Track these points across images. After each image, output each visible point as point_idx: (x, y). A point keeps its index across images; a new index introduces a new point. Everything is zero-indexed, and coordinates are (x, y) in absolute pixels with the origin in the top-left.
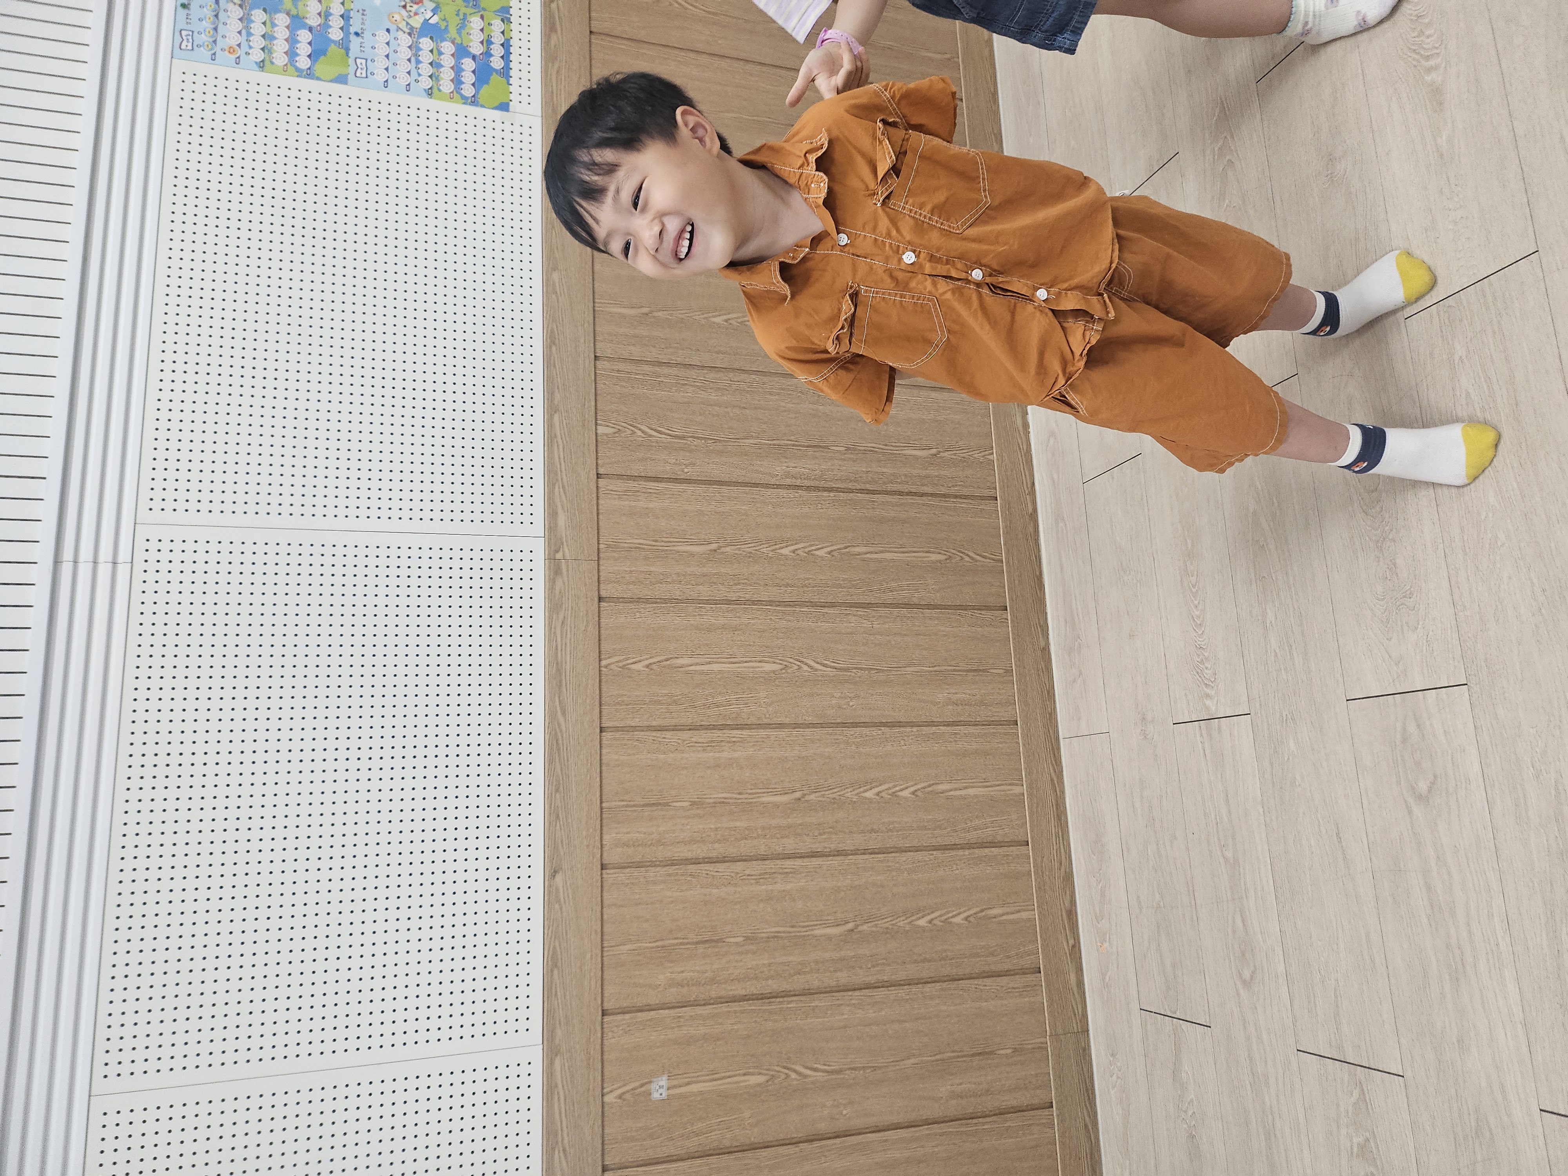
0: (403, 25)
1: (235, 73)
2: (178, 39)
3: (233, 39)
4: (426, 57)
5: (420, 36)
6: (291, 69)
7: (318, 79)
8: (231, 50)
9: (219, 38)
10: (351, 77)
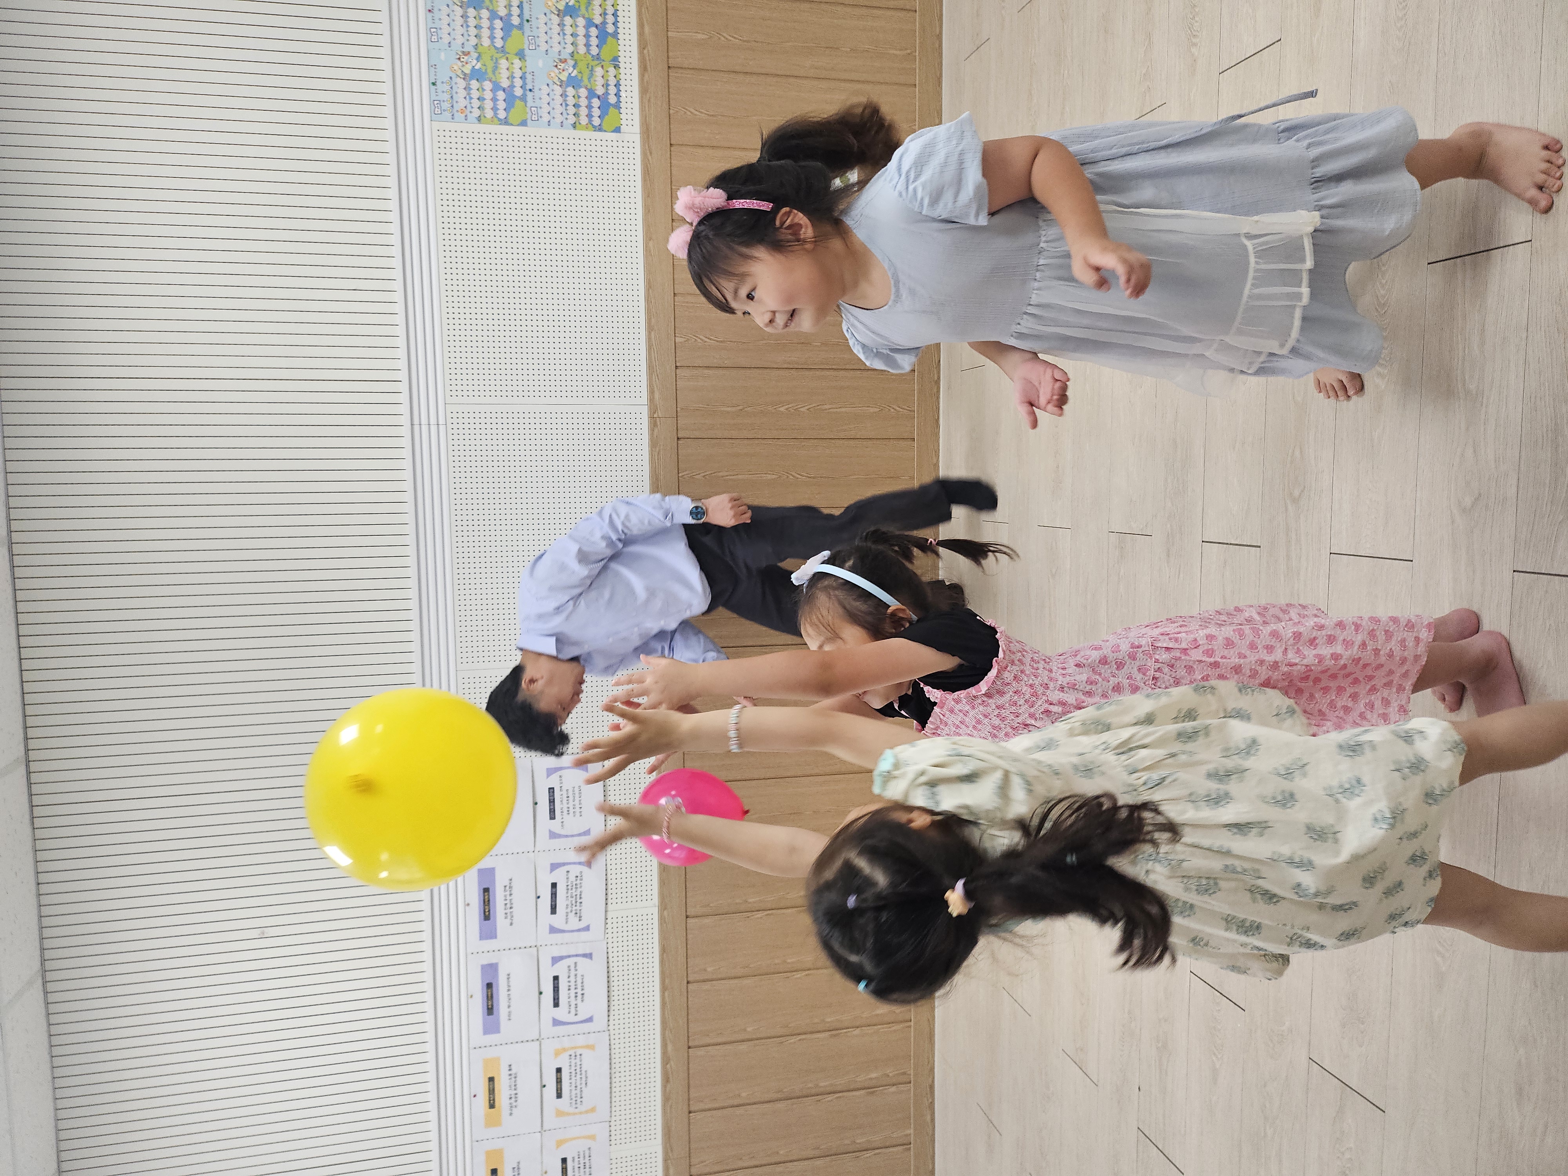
0: (556, 80)
1: (465, 127)
2: (433, 107)
3: (462, 103)
4: (571, 101)
5: (567, 87)
6: (496, 119)
7: (512, 125)
8: (462, 111)
9: (455, 104)
10: (529, 121)
